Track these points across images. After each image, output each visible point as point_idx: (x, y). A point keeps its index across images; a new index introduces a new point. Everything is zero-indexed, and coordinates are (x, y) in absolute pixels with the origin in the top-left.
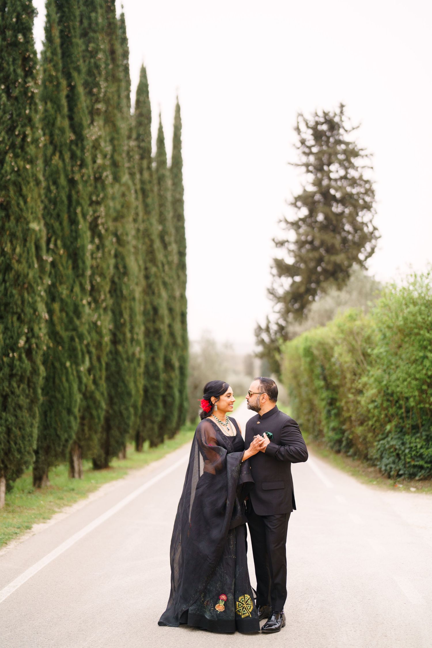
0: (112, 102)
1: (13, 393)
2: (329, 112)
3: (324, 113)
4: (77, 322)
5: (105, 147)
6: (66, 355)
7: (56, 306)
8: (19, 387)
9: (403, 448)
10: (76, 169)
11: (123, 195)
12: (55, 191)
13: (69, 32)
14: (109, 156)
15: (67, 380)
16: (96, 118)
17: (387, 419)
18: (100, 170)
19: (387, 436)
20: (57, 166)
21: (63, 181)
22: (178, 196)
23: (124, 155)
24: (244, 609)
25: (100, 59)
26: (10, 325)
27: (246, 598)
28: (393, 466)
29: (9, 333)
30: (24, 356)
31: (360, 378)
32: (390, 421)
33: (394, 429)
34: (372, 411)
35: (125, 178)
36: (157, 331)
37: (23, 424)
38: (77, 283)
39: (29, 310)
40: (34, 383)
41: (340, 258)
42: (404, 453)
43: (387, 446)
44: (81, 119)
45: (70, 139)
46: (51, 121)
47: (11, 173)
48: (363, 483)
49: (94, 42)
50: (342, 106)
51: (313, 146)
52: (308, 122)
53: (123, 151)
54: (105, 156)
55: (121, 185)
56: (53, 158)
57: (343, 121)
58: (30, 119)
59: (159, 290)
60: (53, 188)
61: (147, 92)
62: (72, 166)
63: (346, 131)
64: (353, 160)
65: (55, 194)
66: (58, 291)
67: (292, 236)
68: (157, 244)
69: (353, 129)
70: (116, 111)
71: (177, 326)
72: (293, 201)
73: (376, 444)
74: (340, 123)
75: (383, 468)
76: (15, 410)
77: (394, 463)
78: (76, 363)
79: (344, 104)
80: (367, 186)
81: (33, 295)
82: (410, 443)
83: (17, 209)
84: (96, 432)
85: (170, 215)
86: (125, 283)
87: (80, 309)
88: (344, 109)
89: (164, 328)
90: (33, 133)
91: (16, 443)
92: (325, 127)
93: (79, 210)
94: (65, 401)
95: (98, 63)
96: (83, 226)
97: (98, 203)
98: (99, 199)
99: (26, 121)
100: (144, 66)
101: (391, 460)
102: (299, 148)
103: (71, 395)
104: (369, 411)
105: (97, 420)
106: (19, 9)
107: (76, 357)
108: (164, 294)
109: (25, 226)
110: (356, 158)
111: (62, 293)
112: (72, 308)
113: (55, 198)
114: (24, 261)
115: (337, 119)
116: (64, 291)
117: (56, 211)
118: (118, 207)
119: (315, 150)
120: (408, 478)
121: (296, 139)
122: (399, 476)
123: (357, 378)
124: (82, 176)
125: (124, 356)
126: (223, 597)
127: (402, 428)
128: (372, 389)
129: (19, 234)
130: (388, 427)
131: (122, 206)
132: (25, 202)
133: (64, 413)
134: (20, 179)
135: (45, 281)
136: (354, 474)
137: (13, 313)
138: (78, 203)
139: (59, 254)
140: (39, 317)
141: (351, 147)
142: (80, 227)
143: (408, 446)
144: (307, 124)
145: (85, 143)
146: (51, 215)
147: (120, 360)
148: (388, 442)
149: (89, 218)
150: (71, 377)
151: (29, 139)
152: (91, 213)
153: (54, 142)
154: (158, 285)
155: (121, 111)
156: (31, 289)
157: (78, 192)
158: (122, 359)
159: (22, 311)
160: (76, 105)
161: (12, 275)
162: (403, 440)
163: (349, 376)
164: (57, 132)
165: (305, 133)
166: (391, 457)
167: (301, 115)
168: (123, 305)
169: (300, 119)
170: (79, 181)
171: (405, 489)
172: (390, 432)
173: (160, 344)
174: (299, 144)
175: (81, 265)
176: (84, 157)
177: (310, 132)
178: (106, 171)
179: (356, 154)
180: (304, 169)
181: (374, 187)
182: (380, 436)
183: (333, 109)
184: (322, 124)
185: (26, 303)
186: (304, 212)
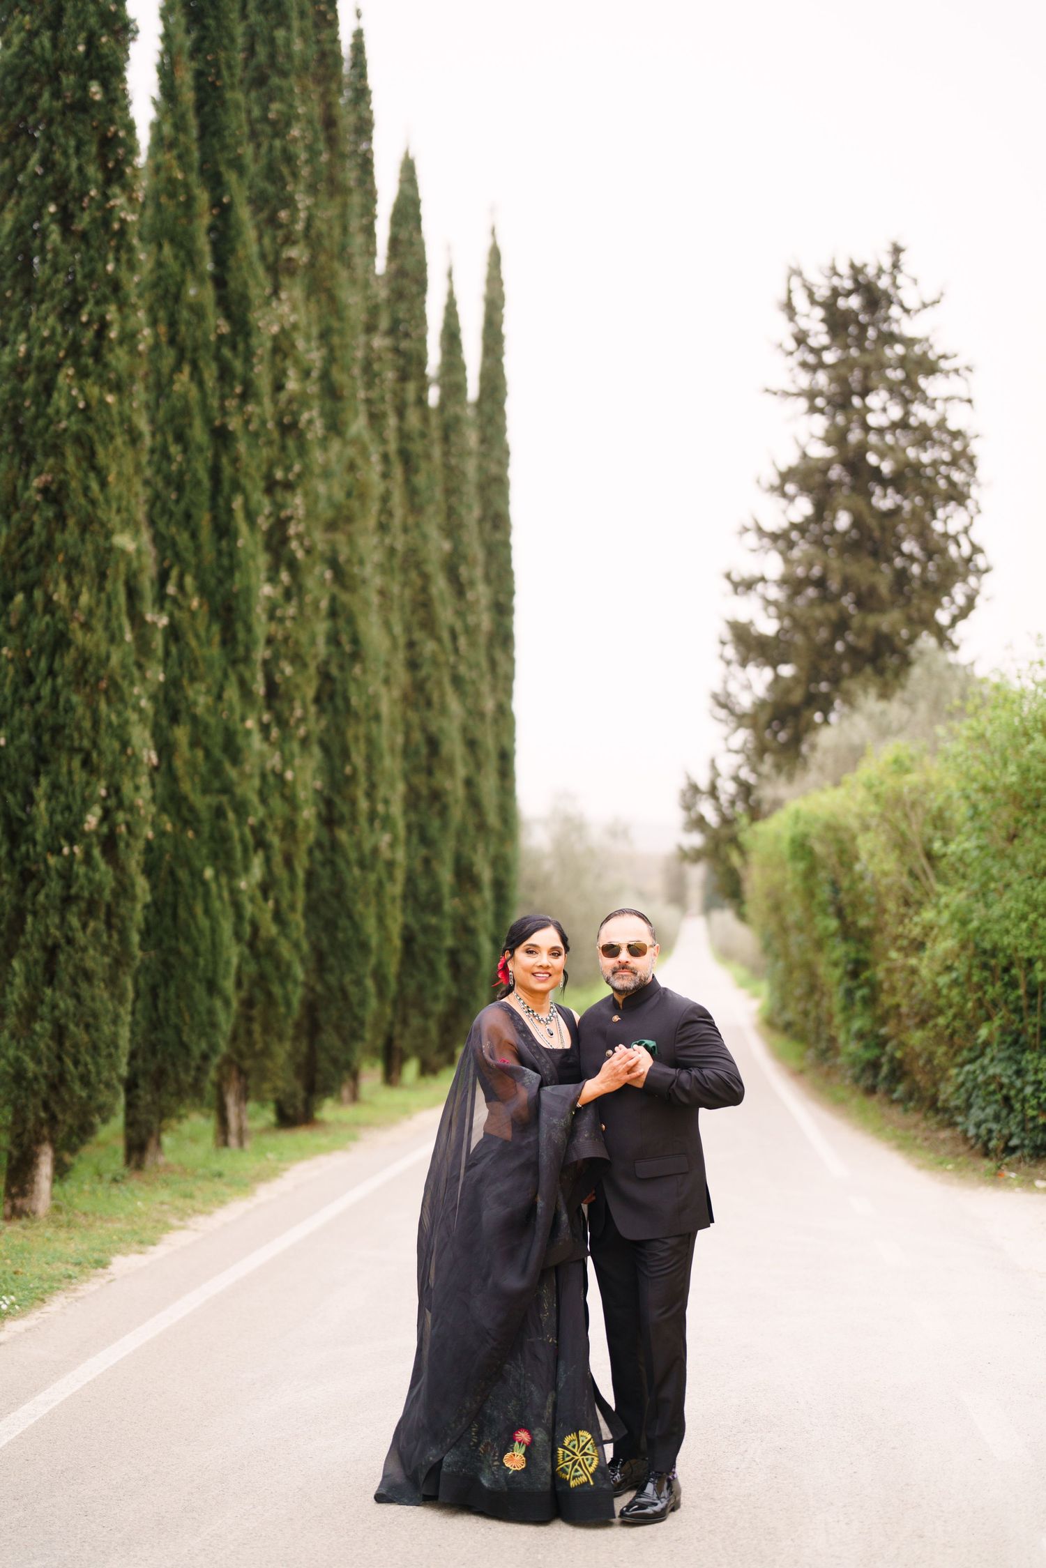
0: (326, 243)
1: (70, 941)
2: (865, 265)
3: (853, 266)
4: (233, 773)
5: (308, 351)
6: (204, 851)
7: (181, 734)
8: (84, 926)
9: (1018, 1083)
10: (231, 404)
11: (352, 467)
12: (179, 458)
13: (218, 75)
14: (315, 374)
15: (207, 912)
16: (285, 280)
17: (982, 1013)
18: (295, 406)
19: (982, 1054)
20: (184, 397)
21: (199, 433)
22: (494, 469)
23: (356, 371)
24: (576, 1466)
25: (295, 140)
26: (63, 780)
27: (581, 1439)
28: (994, 1126)
29: (62, 798)
30: (96, 852)
31: (917, 913)
32: (989, 1018)
33: (997, 1035)
34: (945, 991)
35: (358, 425)
36: (436, 796)
37: (95, 1015)
38: (233, 678)
39: (109, 744)
40: (123, 919)
41: (889, 621)
42: (1021, 1096)
43: (981, 1078)
44: (245, 284)
45: (219, 331)
46: (173, 289)
47: (69, 416)
48: (920, 1167)
49: (282, 100)
50: (897, 250)
51: (826, 348)
52: (815, 289)
53: (353, 359)
54: (306, 374)
55: (345, 443)
56: (175, 377)
57: (898, 288)
58: (116, 286)
59: (442, 696)
60: (174, 449)
61: (418, 219)
62: (223, 398)
63: (907, 311)
64: (923, 382)
65: (181, 464)
66: (186, 698)
67: (773, 565)
68: (440, 584)
69: (925, 306)
70: (337, 265)
71: (488, 784)
72: (776, 481)
73: (953, 1071)
74: (891, 291)
75: (972, 1131)
76: (74, 982)
77: (997, 1118)
78: (228, 871)
79: (902, 244)
80: (957, 445)
81: (120, 706)
82: (1036, 1072)
83: (83, 501)
84: (280, 1037)
85: (472, 514)
86: (355, 680)
87: (240, 740)
88: (903, 257)
89: (454, 787)
90: (124, 318)
91: (76, 1063)
92: (854, 302)
93: (237, 503)
94: (201, 962)
95: (291, 148)
96: (248, 541)
97: (289, 486)
98: (291, 477)
99: (107, 291)
100: (410, 156)
101: (990, 1111)
102: (791, 353)
103: (215, 947)
104: (937, 992)
105: (282, 1010)
106: (93, 21)
107: (229, 855)
108: (455, 705)
109: (101, 541)
110: (931, 378)
111: (195, 703)
112: (219, 739)
113: (181, 473)
114: (99, 626)
115: (884, 283)
116: (199, 697)
117: (182, 505)
118: (339, 495)
119: (830, 357)
120: (1031, 1156)
121: (783, 331)
122: (1009, 1150)
123: (911, 912)
124: (247, 422)
125: (353, 855)
126: (523, 1436)
127: (1019, 1034)
128: (945, 939)
129: (89, 561)
130: (983, 1032)
131: (349, 495)
132: (103, 484)
133: (200, 991)
134: (90, 430)
135: (149, 674)
136: (904, 1145)
137: (73, 751)
138: (237, 487)
139: (189, 610)
140: (135, 761)
141: (918, 349)
142: (240, 543)
143: (1030, 1077)
144: (811, 295)
145: (254, 341)
146: (171, 515)
147: (342, 864)
148: (984, 1069)
149: (263, 523)
150: (217, 905)
151: (113, 334)
152: (267, 509)
153: (179, 339)
154: (439, 683)
155: (349, 265)
156: (115, 694)
157: (235, 460)
158: (348, 862)
159: (95, 744)
160: (233, 251)
161: (69, 658)
162: (1018, 1062)
163: (891, 905)
164: (185, 314)
165: (807, 316)
166: (989, 1103)
167: (797, 273)
168: (350, 734)
169: (796, 283)
170: (239, 434)
171: (1021, 1184)
172: (986, 1044)
173: (445, 826)
174: (791, 344)
175: (241, 635)
176: (252, 375)
177: (819, 313)
178: (310, 408)
179: (931, 369)
180: (803, 404)
181: (975, 448)
182: (965, 1053)
183: (874, 257)
184: (848, 294)
185: (103, 726)
186: (803, 508)
